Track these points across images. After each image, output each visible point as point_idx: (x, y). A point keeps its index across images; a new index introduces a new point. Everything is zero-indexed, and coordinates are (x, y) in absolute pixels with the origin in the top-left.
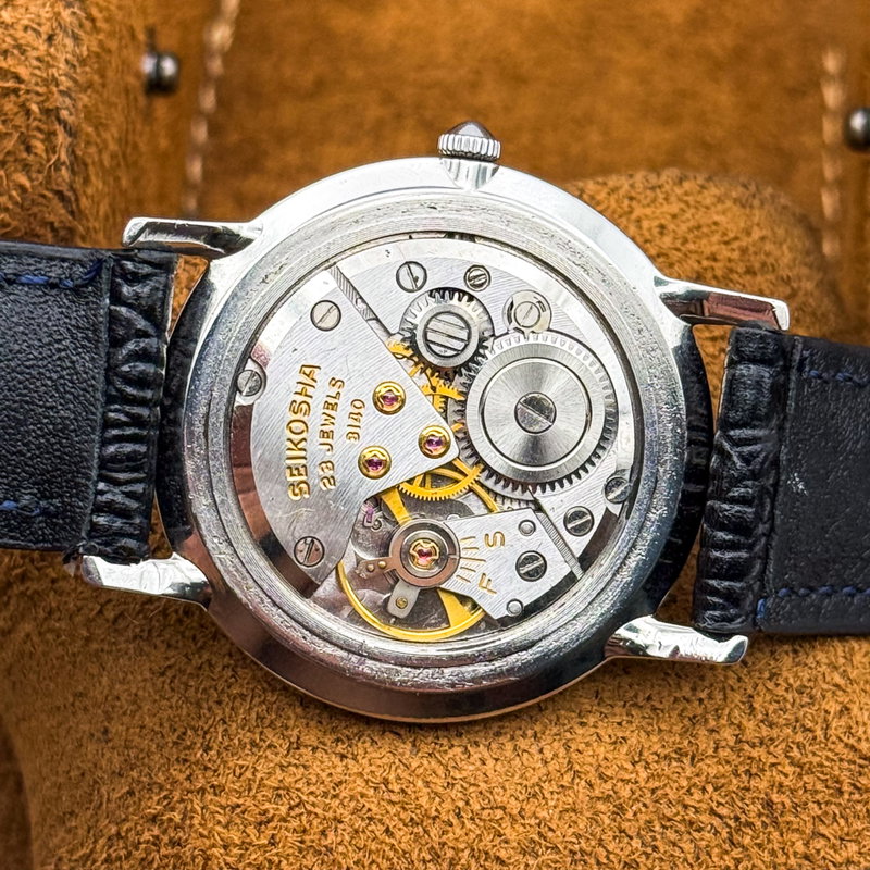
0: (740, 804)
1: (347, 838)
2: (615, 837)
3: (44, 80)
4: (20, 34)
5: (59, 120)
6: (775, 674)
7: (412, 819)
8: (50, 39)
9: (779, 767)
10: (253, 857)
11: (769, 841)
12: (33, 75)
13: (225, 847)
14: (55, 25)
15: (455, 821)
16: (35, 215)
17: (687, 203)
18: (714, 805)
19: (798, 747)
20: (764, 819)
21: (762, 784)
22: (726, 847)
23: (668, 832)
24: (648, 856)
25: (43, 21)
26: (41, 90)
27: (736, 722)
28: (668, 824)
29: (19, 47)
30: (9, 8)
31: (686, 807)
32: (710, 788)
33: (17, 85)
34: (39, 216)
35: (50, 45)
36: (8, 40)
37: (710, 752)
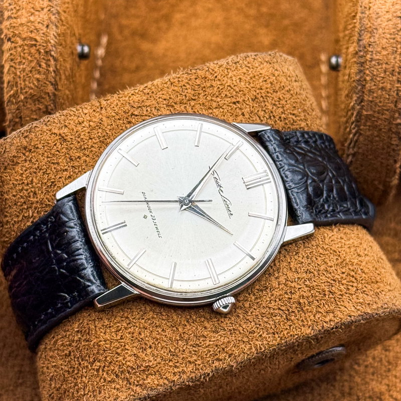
0: (289, 305)
1: (148, 335)
2: (245, 323)
3: (45, 41)
4: (37, 25)
5: (51, 55)
6: (298, 253)
7: (171, 325)
8: (47, 26)
9: (302, 289)
10: (115, 344)
11: (301, 317)
12: (41, 39)
13: (105, 341)
14: (49, 22)
15: (187, 324)
16: (42, 90)
17: (249, 67)
18: (280, 306)
19: (308, 280)
20: (298, 309)
21: (296, 296)
22: (286, 321)
23: (264, 318)
24: (258, 328)
25: (45, 20)
26: (45, 45)
27: (285, 273)
28: (264, 315)
29: (36, 29)
30: (33, 16)
31: (270, 308)
32: (277, 300)
33: (36, 43)
34: (44, 91)
35: (48, 29)
36: (32, 27)
37: (277, 286)
